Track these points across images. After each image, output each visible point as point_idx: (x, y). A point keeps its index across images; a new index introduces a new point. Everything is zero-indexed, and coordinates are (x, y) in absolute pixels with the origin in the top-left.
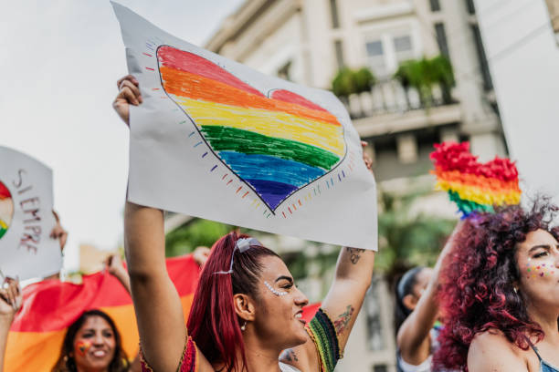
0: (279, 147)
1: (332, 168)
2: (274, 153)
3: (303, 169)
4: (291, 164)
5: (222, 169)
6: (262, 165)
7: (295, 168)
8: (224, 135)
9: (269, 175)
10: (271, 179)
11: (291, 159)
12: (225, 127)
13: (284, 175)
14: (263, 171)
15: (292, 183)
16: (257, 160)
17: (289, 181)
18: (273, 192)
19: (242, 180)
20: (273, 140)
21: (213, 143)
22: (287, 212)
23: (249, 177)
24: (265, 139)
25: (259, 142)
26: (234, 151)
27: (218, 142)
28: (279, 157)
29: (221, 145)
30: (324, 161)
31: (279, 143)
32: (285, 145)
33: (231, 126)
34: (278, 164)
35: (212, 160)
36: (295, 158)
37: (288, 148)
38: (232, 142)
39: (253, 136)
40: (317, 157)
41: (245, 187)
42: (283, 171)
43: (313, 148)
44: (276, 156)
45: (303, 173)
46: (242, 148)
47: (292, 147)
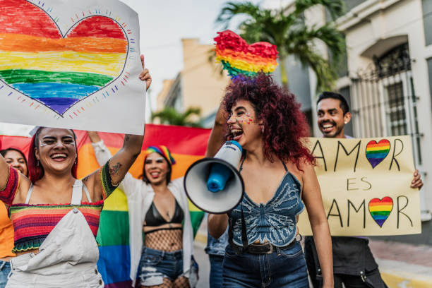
0: (58, 77)
1: (106, 85)
2: (54, 81)
3: (80, 88)
4: (71, 86)
5: (16, 94)
6: (47, 89)
7: (76, 88)
8: (13, 74)
9: (54, 94)
10: (56, 96)
11: (69, 83)
12: (14, 69)
13: (66, 93)
14: (49, 92)
15: (74, 97)
16: (43, 86)
17: (71, 96)
18: (59, 104)
19: (32, 99)
20: (53, 73)
21: (7, 80)
22: (73, 115)
23: (38, 97)
24: (46, 73)
25: (42, 75)
26: (23, 83)
27: (10, 79)
28: (59, 82)
29: (13, 81)
30: (98, 81)
31: (58, 75)
33: (19, 69)
34: (59, 87)
35: (7, 89)
36: (72, 82)
37: (65, 76)
38: (20, 78)
39: (37, 72)
40: (92, 80)
41: (36, 103)
42: (64, 91)
43: (88, 74)
44: (57, 82)
45: (81, 90)
46: (29, 80)
47: (70, 76)
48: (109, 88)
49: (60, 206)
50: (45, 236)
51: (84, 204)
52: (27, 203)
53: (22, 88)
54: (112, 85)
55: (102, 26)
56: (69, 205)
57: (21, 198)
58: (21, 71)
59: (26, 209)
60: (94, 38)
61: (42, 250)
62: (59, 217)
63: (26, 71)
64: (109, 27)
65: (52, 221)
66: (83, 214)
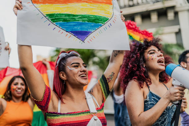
0: (80, 18)
1: (105, 23)
2: (79, 20)
3: (92, 25)
4: (87, 24)
5: (58, 29)
6: (74, 25)
7: (90, 25)
8: (55, 17)
9: (78, 28)
10: (80, 30)
11: (86, 22)
12: (56, 13)
13: (85, 28)
14: (75, 27)
15: (89, 30)
16: (72, 24)
17: (87, 30)
18: (81, 34)
19: (67, 32)
20: (77, 16)
21: (52, 20)
22: (90, 41)
23: (70, 30)
24: (74, 15)
25: (71, 17)
26: (61, 22)
27: (54, 19)
28: (81, 21)
29: (56, 20)
30: (101, 21)
31: (80, 17)
32: (83, 17)
33: (59, 13)
34: (81, 24)
35: (53, 26)
36: (88, 21)
37: (84, 18)
38: (60, 19)
39: (69, 15)
40: (98, 20)
41: (69, 34)
42: (84, 26)
43: (96, 16)
44: (80, 21)
45: (92, 26)
46: (65, 20)
47: (86, 17)
48: (107, 25)
49: (83, 113)
52: (59, 112)
53: (61, 25)
54: (108, 23)
57: (54, 107)
58: (60, 14)
63: (63, 14)
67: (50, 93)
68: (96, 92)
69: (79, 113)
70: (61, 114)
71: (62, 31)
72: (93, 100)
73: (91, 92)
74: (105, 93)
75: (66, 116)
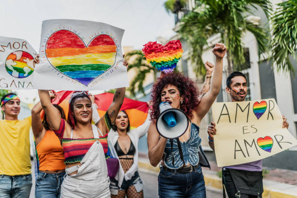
1: (107, 70)
2: (83, 70)
4: (91, 72)
5: (65, 77)
6: (80, 74)
7: (93, 73)
9: (83, 76)
11: (90, 70)
12: (64, 65)
13: (89, 75)
14: (80, 75)
15: (92, 77)
16: (77, 73)
18: (86, 80)
19: (73, 79)
20: (82, 66)
21: (60, 70)
23: (75, 78)
24: (79, 66)
25: (77, 67)
26: (68, 71)
27: (62, 70)
28: (85, 70)
29: (64, 70)
30: (103, 68)
31: (85, 66)
34: (85, 72)
35: (61, 75)
36: (91, 70)
37: (88, 67)
38: (67, 69)
39: (74, 66)
40: (101, 67)
41: (75, 81)
42: (87, 74)
43: (99, 65)
45: (96, 73)
46: (71, 70)
47: (90, 66)
48: (109, 71)
49: (89, 139)
50: (84, 155)
51: (101, 137)
52: (71, 138)
53: (68, 74)
54: (111, 70)
55: (105, 40)
56: (93, 138)
57: (68, 135)
58: (67, 66)
59: (73, 141)
60: (101, 46)
61: (83, 163)
62: (90, 145)
63: (69, 66)
64: (108, 40)
65: (87, 147)
66: (101, 143)
67: (64, 124)
68: (100, 125)
69: (86, 139)
70: (72, 139)
71: (69, 78)
72: (98, 131)
73: (97, 125)
74: (108, 126)
75: (76, 141)
